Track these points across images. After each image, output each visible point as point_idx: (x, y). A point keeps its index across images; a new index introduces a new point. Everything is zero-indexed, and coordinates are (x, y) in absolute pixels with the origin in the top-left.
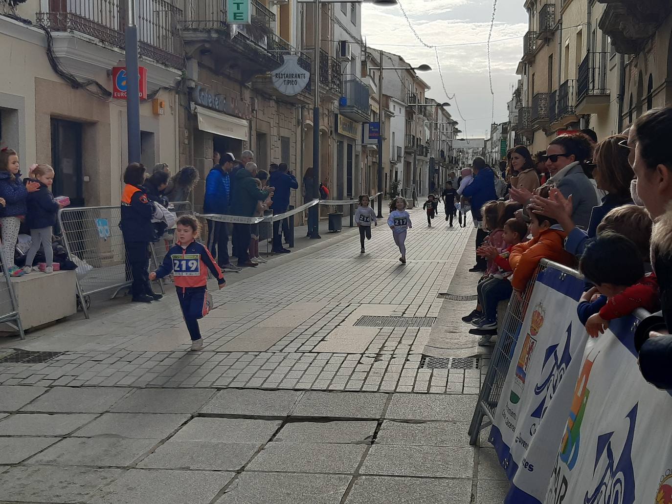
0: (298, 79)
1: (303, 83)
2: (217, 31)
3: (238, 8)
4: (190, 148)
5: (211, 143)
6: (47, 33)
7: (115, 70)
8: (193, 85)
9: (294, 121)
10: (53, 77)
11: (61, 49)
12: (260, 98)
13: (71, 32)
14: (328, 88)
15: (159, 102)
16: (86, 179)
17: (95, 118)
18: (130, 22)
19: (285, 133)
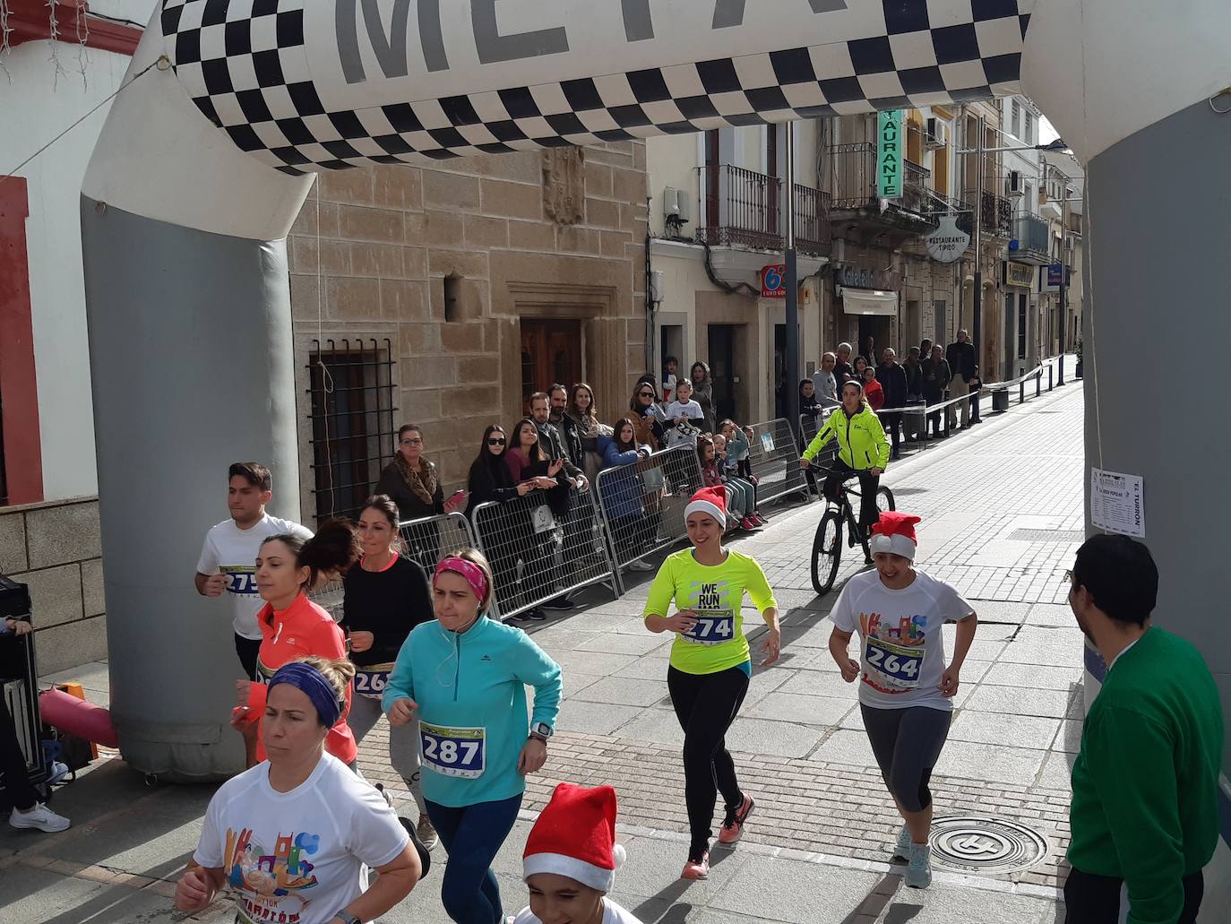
0: (956, 243)
1: (962, 247)
2: (865, 208)
3: (889, 182)
4: (835, 334)
5: (856, 324)
6: (707, 248)
7: (766, 269)
8: (839, 266)
9: (951, 281)
10: (708, 287)
11: (719, 262)
12: (911, 262)
13: (729, 245)
14: (993, 235)
15: (805, 291)
16: (736, 380)
17: (745, 320)
18: (791, 245)
19: (940, 296)
